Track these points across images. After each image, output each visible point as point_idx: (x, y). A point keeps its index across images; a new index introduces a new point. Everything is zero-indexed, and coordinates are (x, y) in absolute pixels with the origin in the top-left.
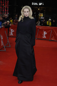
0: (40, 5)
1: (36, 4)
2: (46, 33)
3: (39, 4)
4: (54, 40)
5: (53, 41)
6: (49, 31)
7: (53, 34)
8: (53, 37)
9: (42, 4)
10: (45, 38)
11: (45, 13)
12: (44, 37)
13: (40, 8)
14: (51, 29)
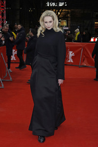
0: (61, 5)
1: (54, 4)
2: (73, 55)
3: (58, 4)
4: (88, 65)
5: (85, 66)
6: (78, 50)
7: (85, 55)
8: (86, 61)
9: (65, 4)
10: (71, 62)
11: (69, 19)
12: (69, 61)
13: (60, 11)
14: (81, 47)
